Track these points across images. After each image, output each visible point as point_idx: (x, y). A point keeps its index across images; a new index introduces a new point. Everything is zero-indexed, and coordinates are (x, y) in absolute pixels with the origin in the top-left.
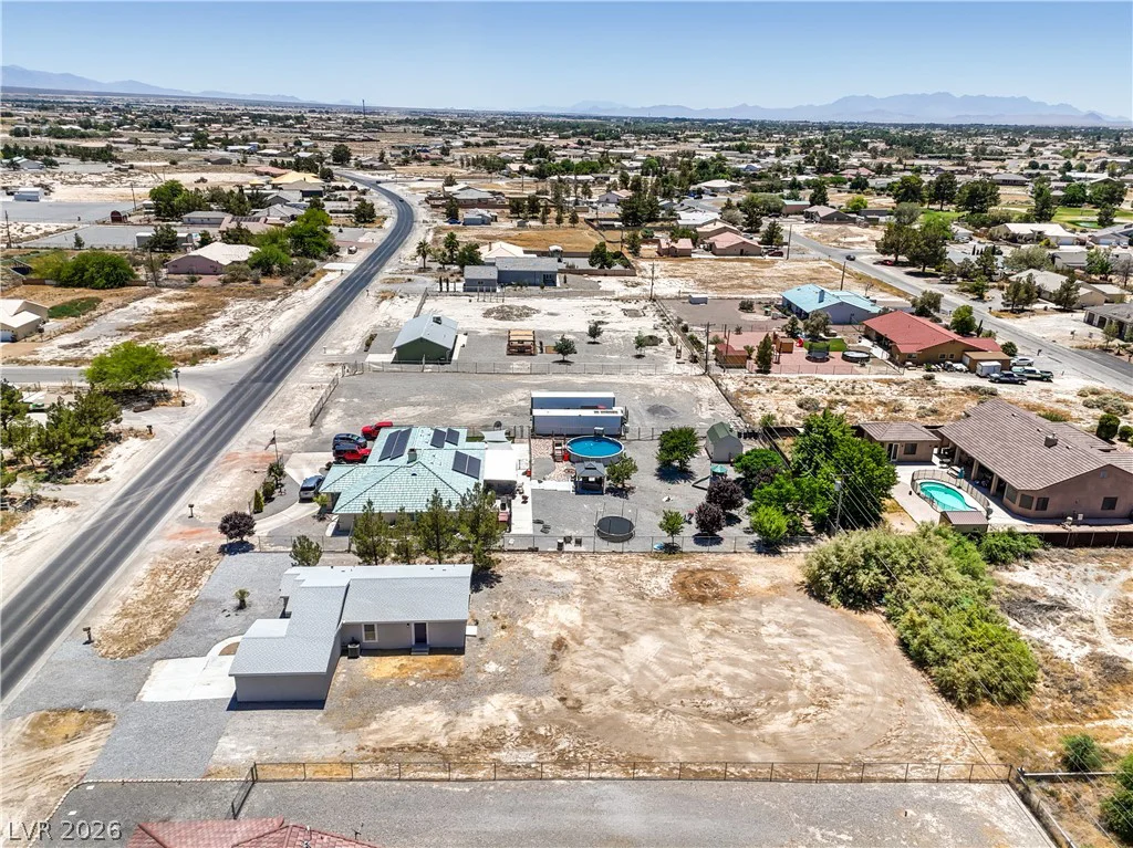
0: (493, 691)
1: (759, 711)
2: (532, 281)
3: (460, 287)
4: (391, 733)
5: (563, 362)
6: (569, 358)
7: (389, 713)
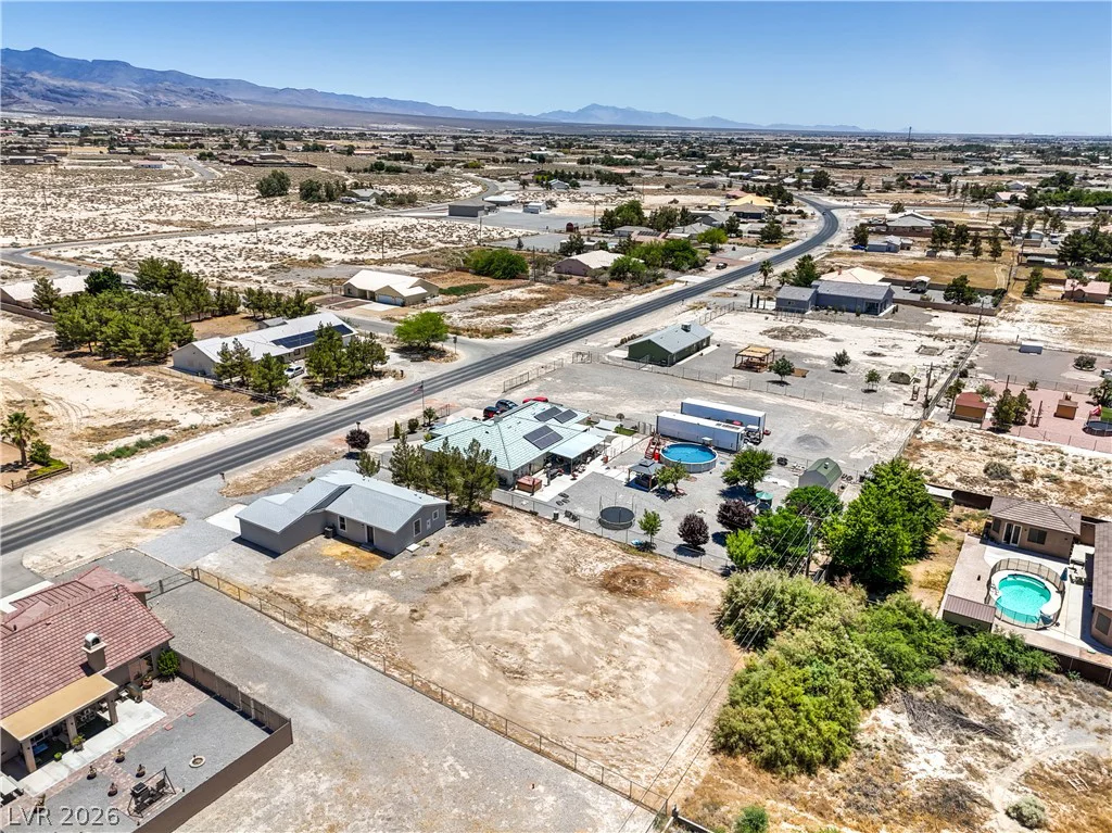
0: (378, 588)
1: (537, 676)
2: (852, 307)
3: (771, 305)
4: (290, 586)
5: (781, 383)
6: (787, 379)
7: (305, 575)
